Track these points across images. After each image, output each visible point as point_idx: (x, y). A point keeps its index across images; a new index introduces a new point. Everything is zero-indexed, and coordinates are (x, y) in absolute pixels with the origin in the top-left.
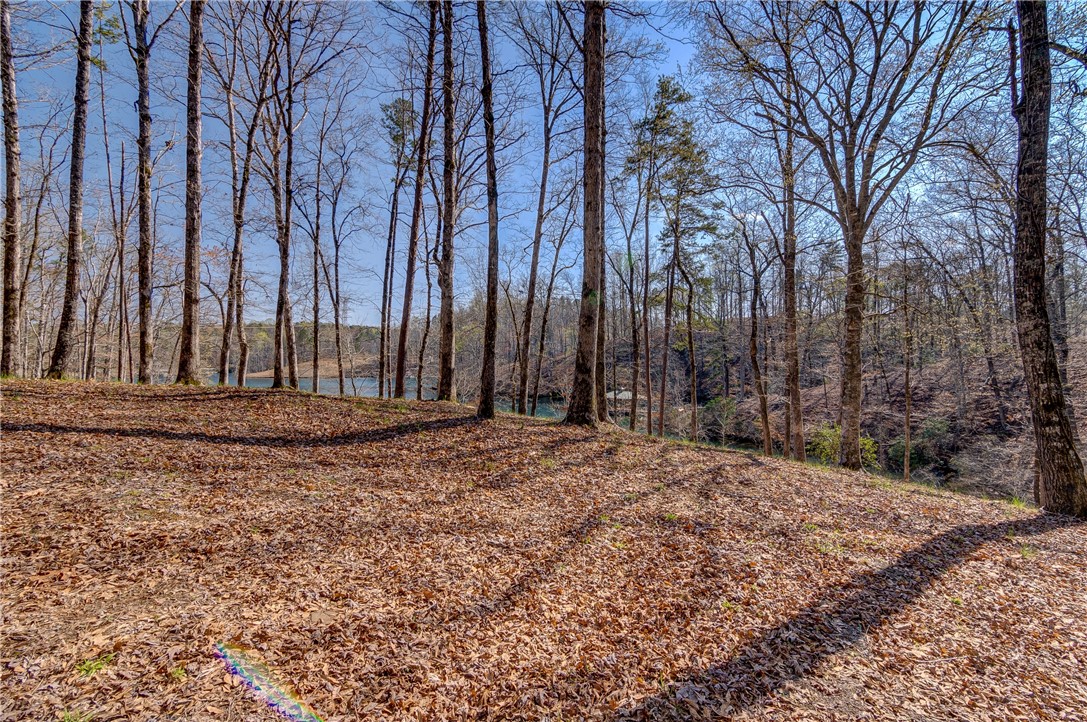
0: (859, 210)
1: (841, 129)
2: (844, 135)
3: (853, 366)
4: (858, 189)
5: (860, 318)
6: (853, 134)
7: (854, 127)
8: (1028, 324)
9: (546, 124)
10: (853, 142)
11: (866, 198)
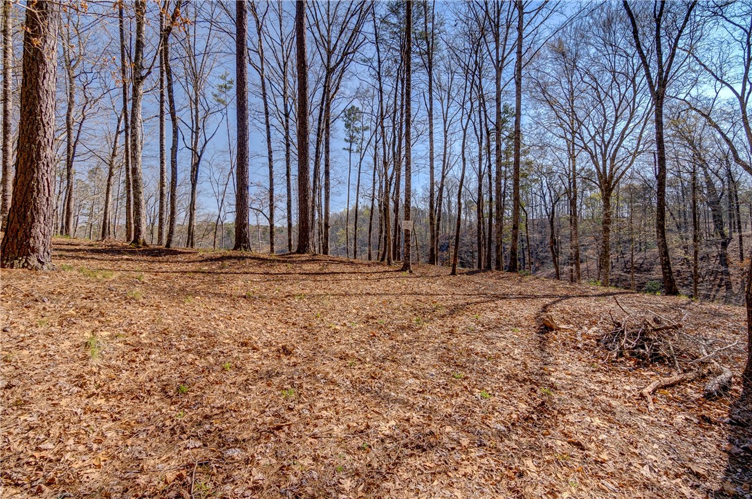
0: (608, 183)
1: (600, 147)
2: (601, 149)
3: (606, 252)
4: (608, 171)
5: (609, 231)
6: (606, 150)
7: (606, 147)
8: (660, 240)
9: (445, 129)
10: (606, 153)
11: (612, 177)
